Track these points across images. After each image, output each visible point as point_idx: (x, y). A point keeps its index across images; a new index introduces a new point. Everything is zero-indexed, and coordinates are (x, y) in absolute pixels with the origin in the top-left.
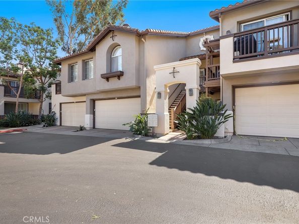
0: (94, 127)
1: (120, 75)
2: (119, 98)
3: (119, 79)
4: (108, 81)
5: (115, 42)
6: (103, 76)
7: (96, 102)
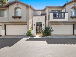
0: (6, 35)
1: (20, 17)
2: (17, 25)
3: (20, 19)
4: (15, 19)
5: (18, 6)
6: (13, 17)
7: (7, 26)
